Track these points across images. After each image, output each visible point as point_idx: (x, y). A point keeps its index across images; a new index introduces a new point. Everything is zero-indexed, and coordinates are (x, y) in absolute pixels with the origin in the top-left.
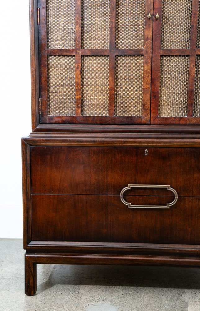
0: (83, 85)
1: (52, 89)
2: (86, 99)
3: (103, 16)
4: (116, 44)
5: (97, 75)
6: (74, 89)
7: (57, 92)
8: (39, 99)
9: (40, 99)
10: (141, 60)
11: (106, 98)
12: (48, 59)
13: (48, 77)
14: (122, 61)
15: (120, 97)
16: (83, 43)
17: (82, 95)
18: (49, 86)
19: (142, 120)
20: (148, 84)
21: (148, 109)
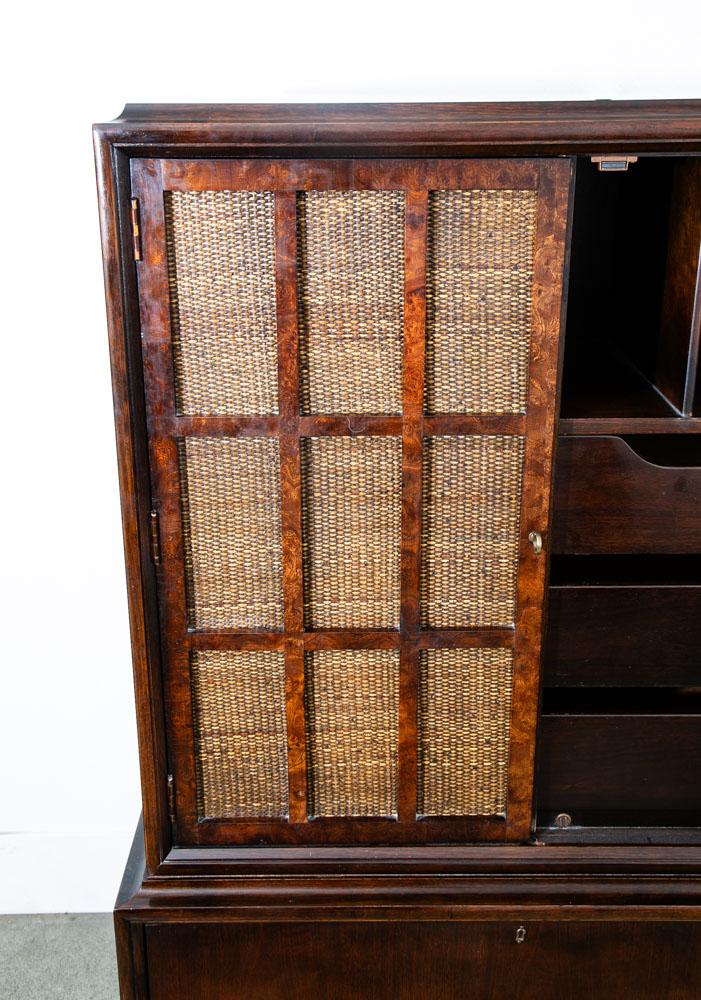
0: (311, 730)
1: (210, 743)
2: (324, 767)
3: (377, 526)
4: (422, 611)
5: (359, 701)
6: (282, 739)
7: (224, 752)
8: (167, 781)
9: (170, 780)
10: (503, 658)
11: (390, 764)
12: (192, 657)
13: (195, 709)
14: (440, 661)
15: (435, 761)
16: (310, 609)
17: (311, 759)
18: (197, 735)
19: (504, 830)
20: (527, 732)
21: (524, 801)
